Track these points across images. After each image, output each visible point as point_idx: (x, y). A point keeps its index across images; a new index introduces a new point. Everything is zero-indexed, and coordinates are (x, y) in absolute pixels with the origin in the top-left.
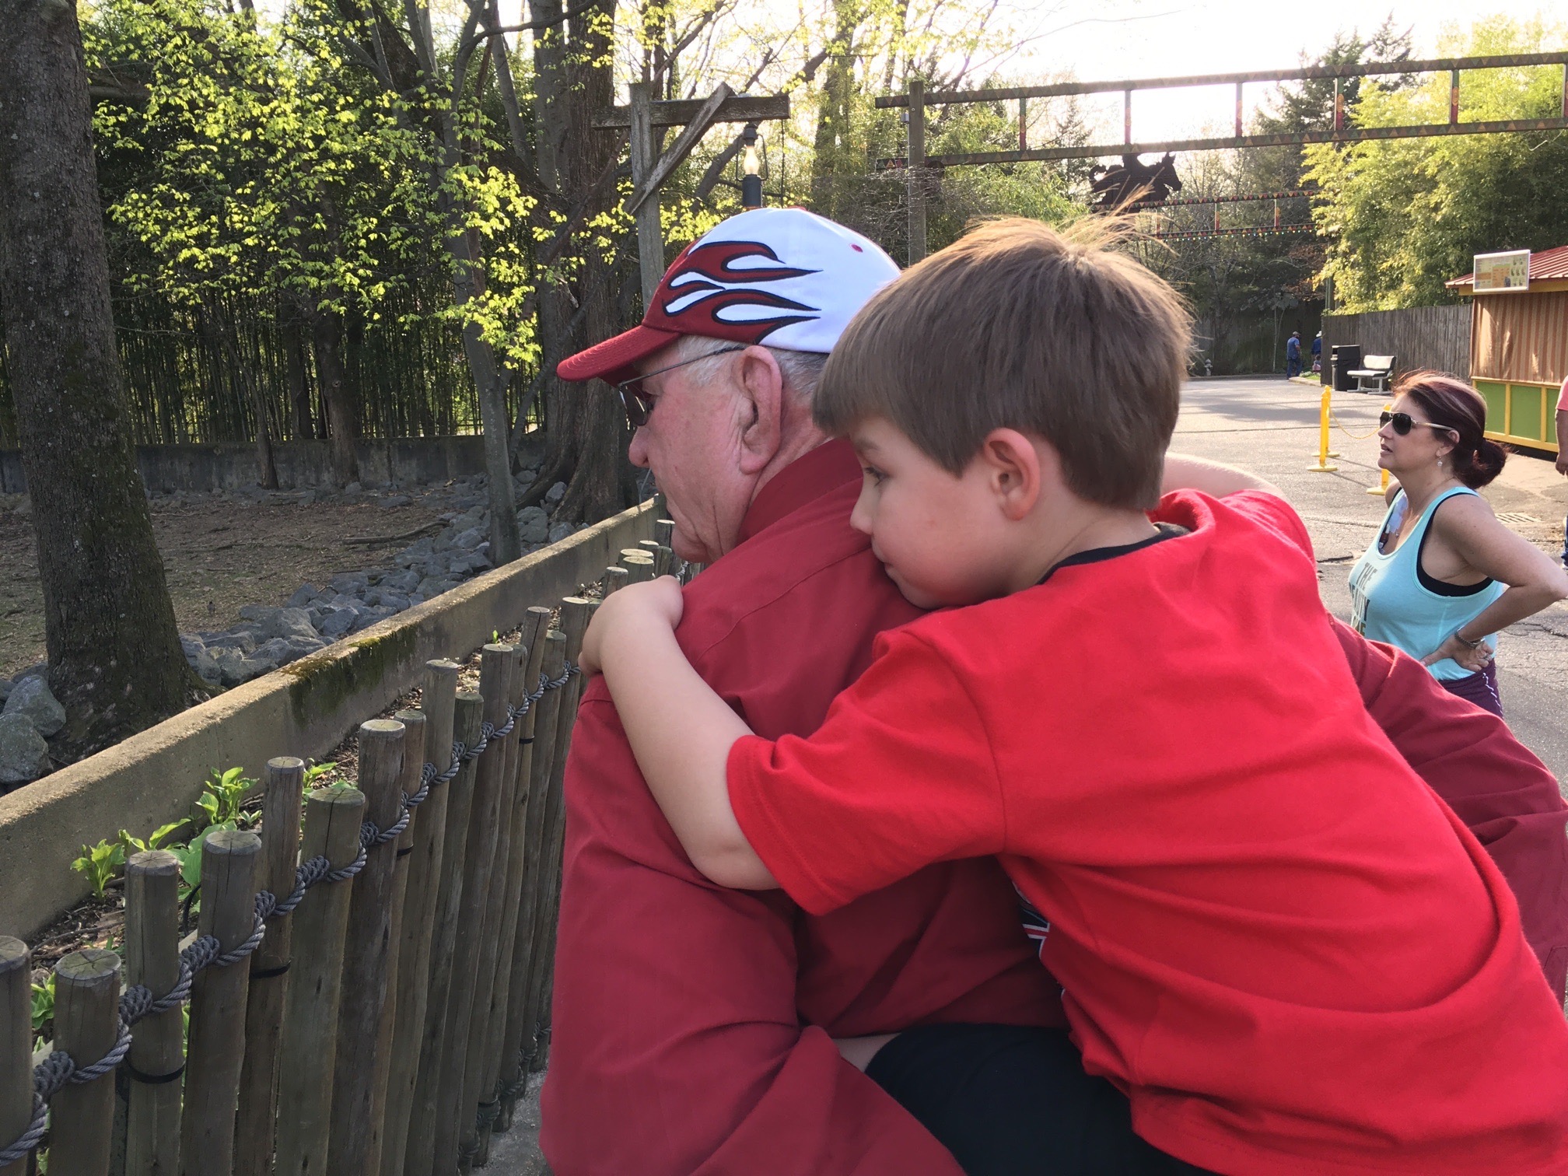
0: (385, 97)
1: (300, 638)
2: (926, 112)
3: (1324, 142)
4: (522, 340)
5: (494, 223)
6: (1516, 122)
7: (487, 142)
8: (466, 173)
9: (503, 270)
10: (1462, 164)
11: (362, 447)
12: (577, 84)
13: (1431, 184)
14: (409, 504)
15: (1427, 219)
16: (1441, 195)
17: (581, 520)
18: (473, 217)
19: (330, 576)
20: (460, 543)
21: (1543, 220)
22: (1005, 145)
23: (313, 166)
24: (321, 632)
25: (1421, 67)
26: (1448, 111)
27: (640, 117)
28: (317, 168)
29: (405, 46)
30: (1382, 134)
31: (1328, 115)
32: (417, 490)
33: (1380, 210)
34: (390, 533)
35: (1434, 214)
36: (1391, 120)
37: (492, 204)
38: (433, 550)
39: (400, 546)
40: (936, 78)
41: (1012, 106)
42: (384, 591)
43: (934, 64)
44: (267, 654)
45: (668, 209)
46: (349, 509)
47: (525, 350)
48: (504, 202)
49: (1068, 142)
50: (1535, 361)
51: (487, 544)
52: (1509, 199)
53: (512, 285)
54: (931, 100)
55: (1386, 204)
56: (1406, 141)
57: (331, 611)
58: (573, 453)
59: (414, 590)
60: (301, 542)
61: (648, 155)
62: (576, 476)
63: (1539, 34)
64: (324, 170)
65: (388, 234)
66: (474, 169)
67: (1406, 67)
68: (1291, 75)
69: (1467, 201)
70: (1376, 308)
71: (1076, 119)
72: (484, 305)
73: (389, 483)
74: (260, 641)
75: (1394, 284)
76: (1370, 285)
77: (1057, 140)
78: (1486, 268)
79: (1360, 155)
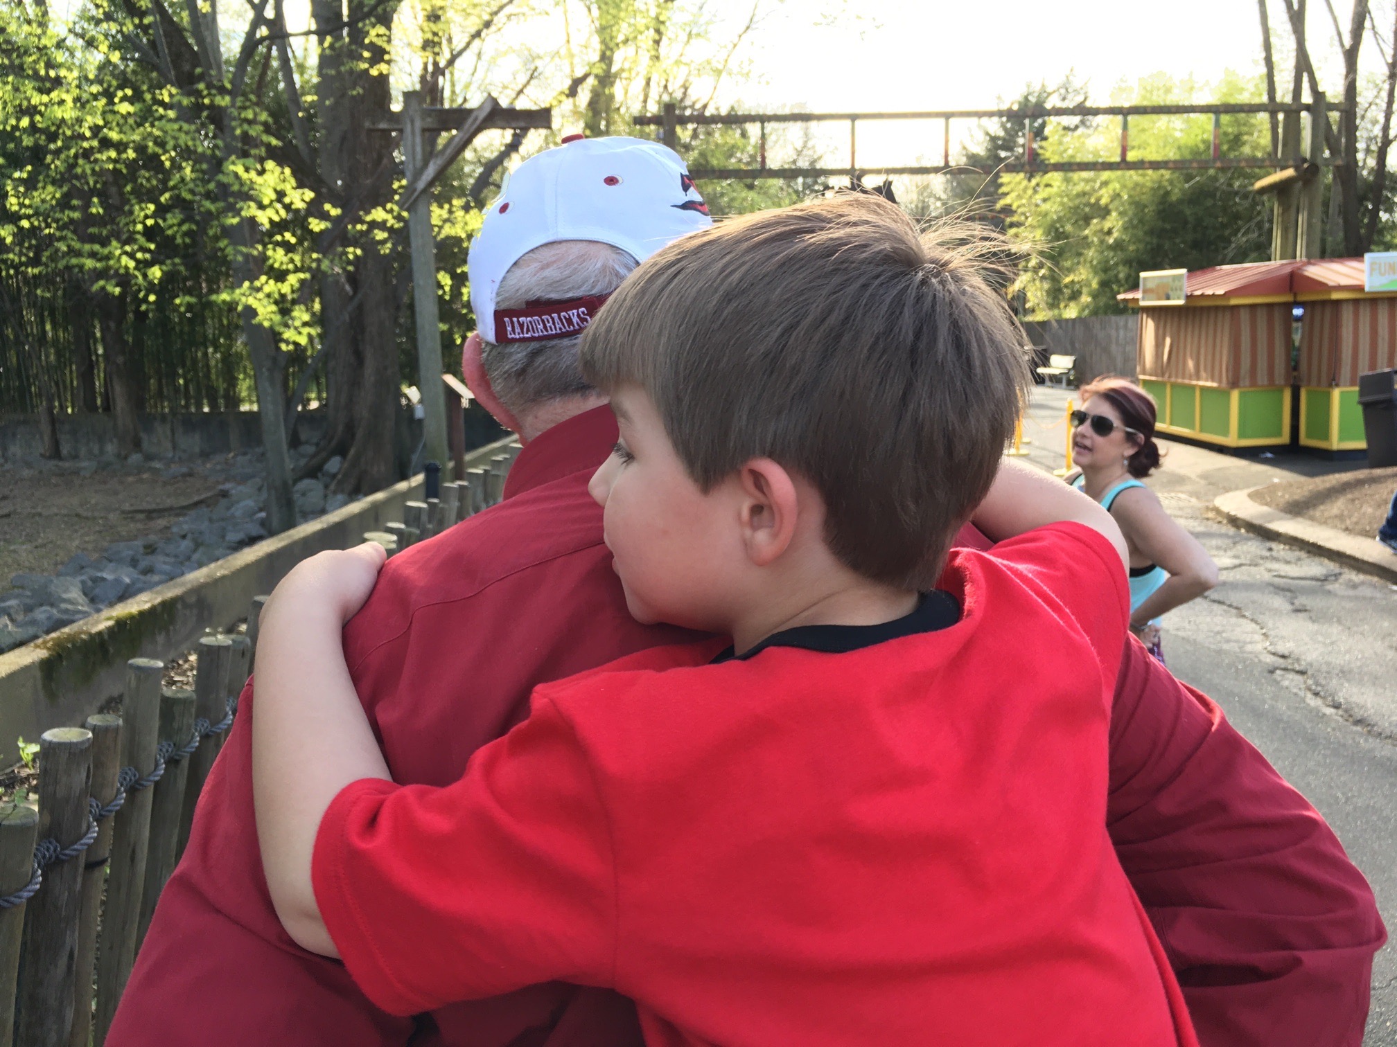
0: (165, 92)
1: (70, 607)
2: (678, 129)
3: (1018, 172)
4: (297, 323)
5: (270, 213)
6: (1175, 162)
7: (265, 138)
8: (244, 165)
9: (278, 257)
10: (1130, 196)
11: (145, 420)
12: (354, 89)
13: (1104, 212)
14: (191, 475)
15: (1102, 242)
16: (1114, 222)
17: (356, 493)
18: (249, 207)
19: (106, 544)
20: (238, 513)
21: (1196, 245)
22: (748, 164)
23: (93, 154)
24: (93, 600)
25: (1096, 112)
26: (1119, 151)
27: (412, 122)
28: (98, 156)
29: (189, 47)
30: (1067, 167)
31: (1020, 150)
32: (199, 462)
33: (1063, 233)
34: (169, 502)
35: (1107, 238)
36: (1072, 157)
37: (268, 196)
38: (211, 520)
39: (178, 515)
40: (688, 102)
41: (753, 129)
42: (159, 561)
43: (686, 89)
44: (33, 622)
45: (441, 207)
46: (130, 479)
47: (300, 333)
48: (281, 195)
49: (803, 164)
50: (1191, 364)
51: (263, 514)
52: (1168, 226)
53: (287, 272)
54: (683, 121)
55: (1069, 228)
56: (1085, 174)
57: (103, 579)
58: (350, 428)
59: (189, 558)
60: (80, 511)
61: (419, 156)
62: (352, 452)
63: (1192, 88)
64: (104, 158)
65: (165, 220)
66: (250, 161)
67: (1083, 111)
68: (991, 114)
69: (1134, 227)
70: (1060, 315)
71: (810, 144)
72: (259, 290)
73: (170, 455)
74: (29, 609)
75: (1075, 296)
76: (1056, 295)
77: (794, 162)
78: (1150, 285)
79: (1048, 185)
